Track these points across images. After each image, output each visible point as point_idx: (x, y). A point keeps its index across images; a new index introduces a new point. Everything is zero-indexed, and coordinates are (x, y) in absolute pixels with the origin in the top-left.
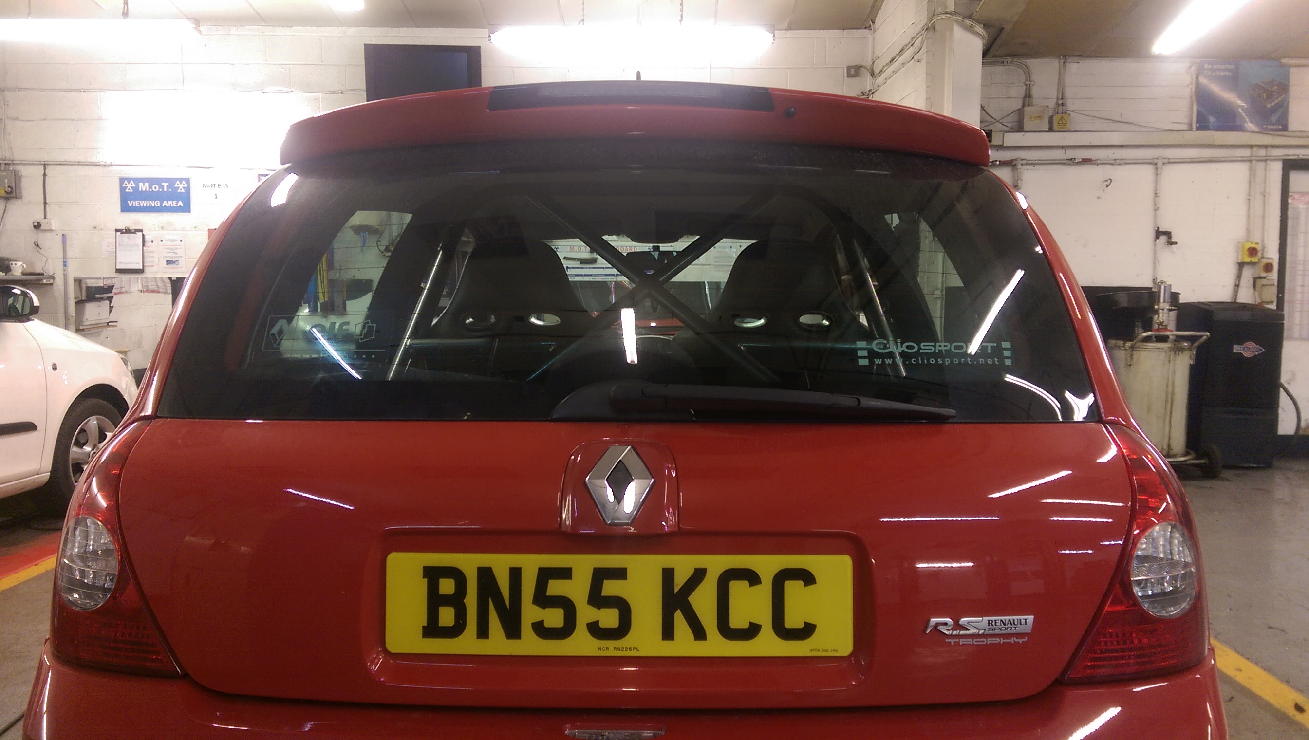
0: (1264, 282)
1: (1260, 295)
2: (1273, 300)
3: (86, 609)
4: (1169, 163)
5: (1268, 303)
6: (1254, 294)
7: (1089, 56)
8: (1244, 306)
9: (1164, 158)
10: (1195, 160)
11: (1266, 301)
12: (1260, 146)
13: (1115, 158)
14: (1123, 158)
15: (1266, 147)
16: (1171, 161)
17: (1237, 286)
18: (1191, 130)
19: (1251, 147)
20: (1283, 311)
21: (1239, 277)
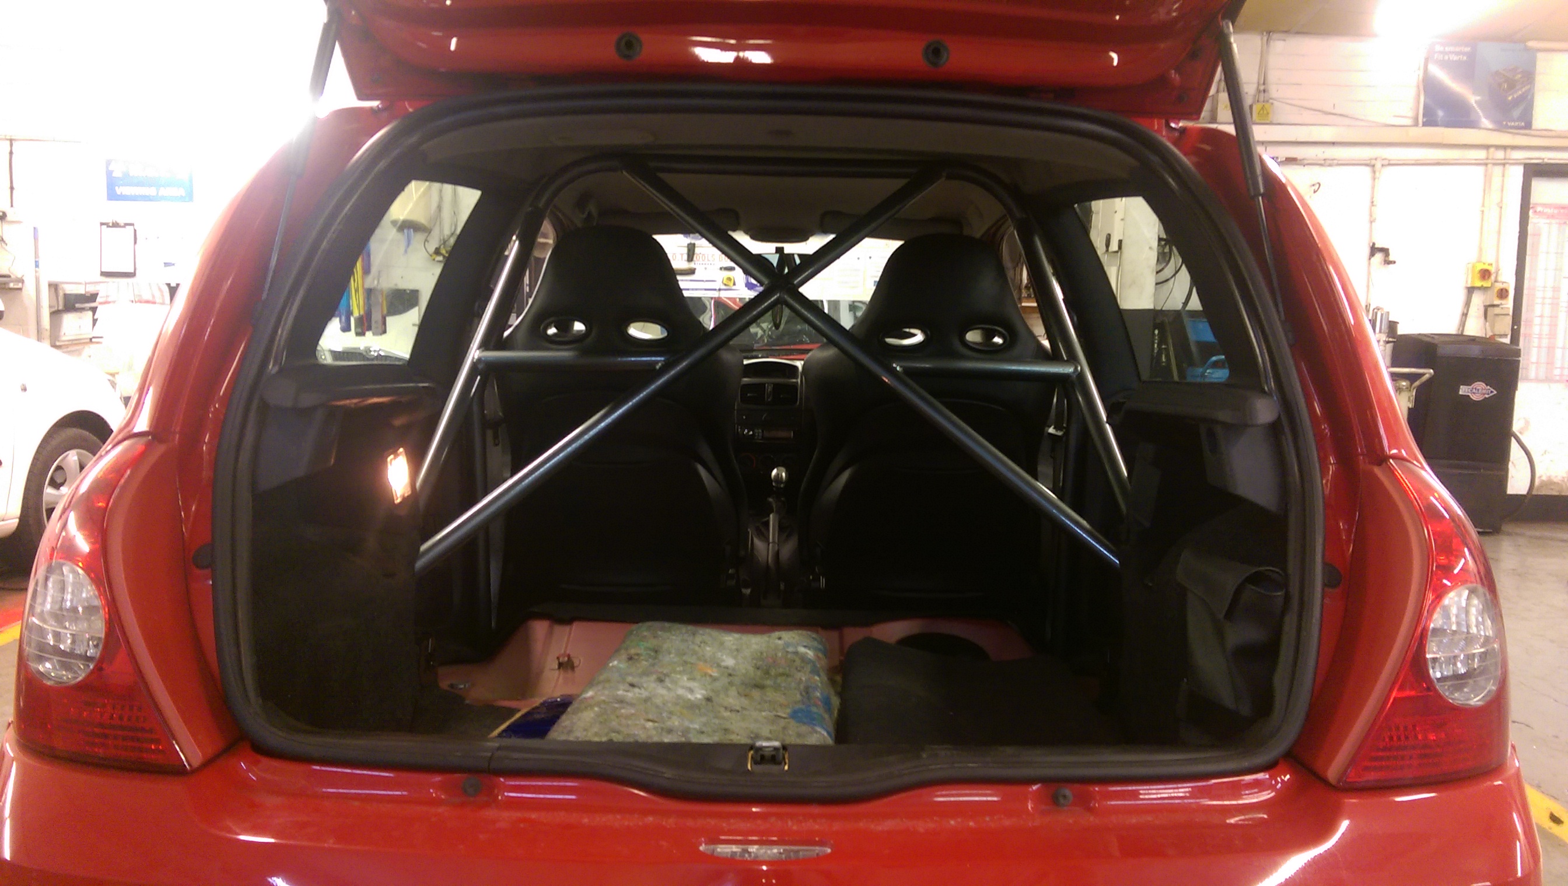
0: (1497, 310)
1: (1492, 326)
2: (1506, 333)
3: (61, 683)
4: (1389, 165)
5: (1501, 336)
6: (1485, 325)
7: (1298, 33)
8: (1473, 340)
9: (1383, 160)
10: (1418, 162)
11: (1498, 333)
12: (1498, 147)
13: (1324, 158)
14: (1335, 157)
15: (1505, 148)
16: (1391, 162)
17: (1465, 315)
18: (1416, 124)
19: (1487, 147)
20: (1518, 345)
21: (1468, 304)
